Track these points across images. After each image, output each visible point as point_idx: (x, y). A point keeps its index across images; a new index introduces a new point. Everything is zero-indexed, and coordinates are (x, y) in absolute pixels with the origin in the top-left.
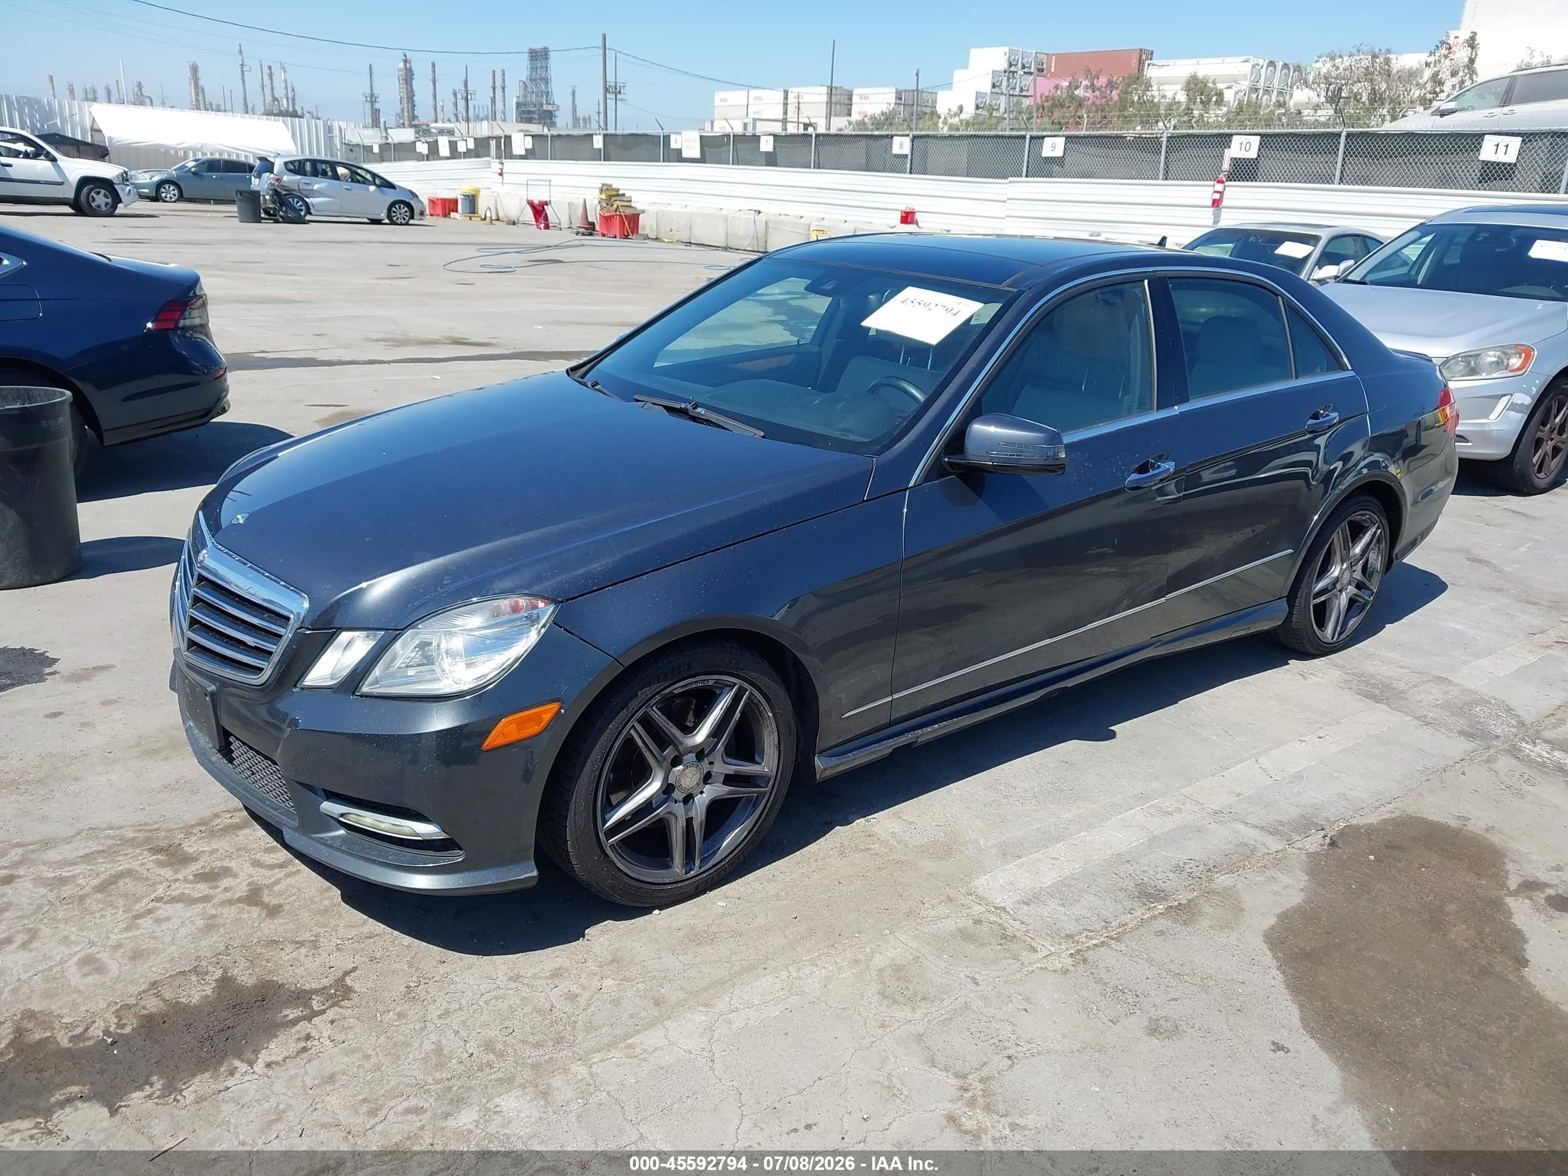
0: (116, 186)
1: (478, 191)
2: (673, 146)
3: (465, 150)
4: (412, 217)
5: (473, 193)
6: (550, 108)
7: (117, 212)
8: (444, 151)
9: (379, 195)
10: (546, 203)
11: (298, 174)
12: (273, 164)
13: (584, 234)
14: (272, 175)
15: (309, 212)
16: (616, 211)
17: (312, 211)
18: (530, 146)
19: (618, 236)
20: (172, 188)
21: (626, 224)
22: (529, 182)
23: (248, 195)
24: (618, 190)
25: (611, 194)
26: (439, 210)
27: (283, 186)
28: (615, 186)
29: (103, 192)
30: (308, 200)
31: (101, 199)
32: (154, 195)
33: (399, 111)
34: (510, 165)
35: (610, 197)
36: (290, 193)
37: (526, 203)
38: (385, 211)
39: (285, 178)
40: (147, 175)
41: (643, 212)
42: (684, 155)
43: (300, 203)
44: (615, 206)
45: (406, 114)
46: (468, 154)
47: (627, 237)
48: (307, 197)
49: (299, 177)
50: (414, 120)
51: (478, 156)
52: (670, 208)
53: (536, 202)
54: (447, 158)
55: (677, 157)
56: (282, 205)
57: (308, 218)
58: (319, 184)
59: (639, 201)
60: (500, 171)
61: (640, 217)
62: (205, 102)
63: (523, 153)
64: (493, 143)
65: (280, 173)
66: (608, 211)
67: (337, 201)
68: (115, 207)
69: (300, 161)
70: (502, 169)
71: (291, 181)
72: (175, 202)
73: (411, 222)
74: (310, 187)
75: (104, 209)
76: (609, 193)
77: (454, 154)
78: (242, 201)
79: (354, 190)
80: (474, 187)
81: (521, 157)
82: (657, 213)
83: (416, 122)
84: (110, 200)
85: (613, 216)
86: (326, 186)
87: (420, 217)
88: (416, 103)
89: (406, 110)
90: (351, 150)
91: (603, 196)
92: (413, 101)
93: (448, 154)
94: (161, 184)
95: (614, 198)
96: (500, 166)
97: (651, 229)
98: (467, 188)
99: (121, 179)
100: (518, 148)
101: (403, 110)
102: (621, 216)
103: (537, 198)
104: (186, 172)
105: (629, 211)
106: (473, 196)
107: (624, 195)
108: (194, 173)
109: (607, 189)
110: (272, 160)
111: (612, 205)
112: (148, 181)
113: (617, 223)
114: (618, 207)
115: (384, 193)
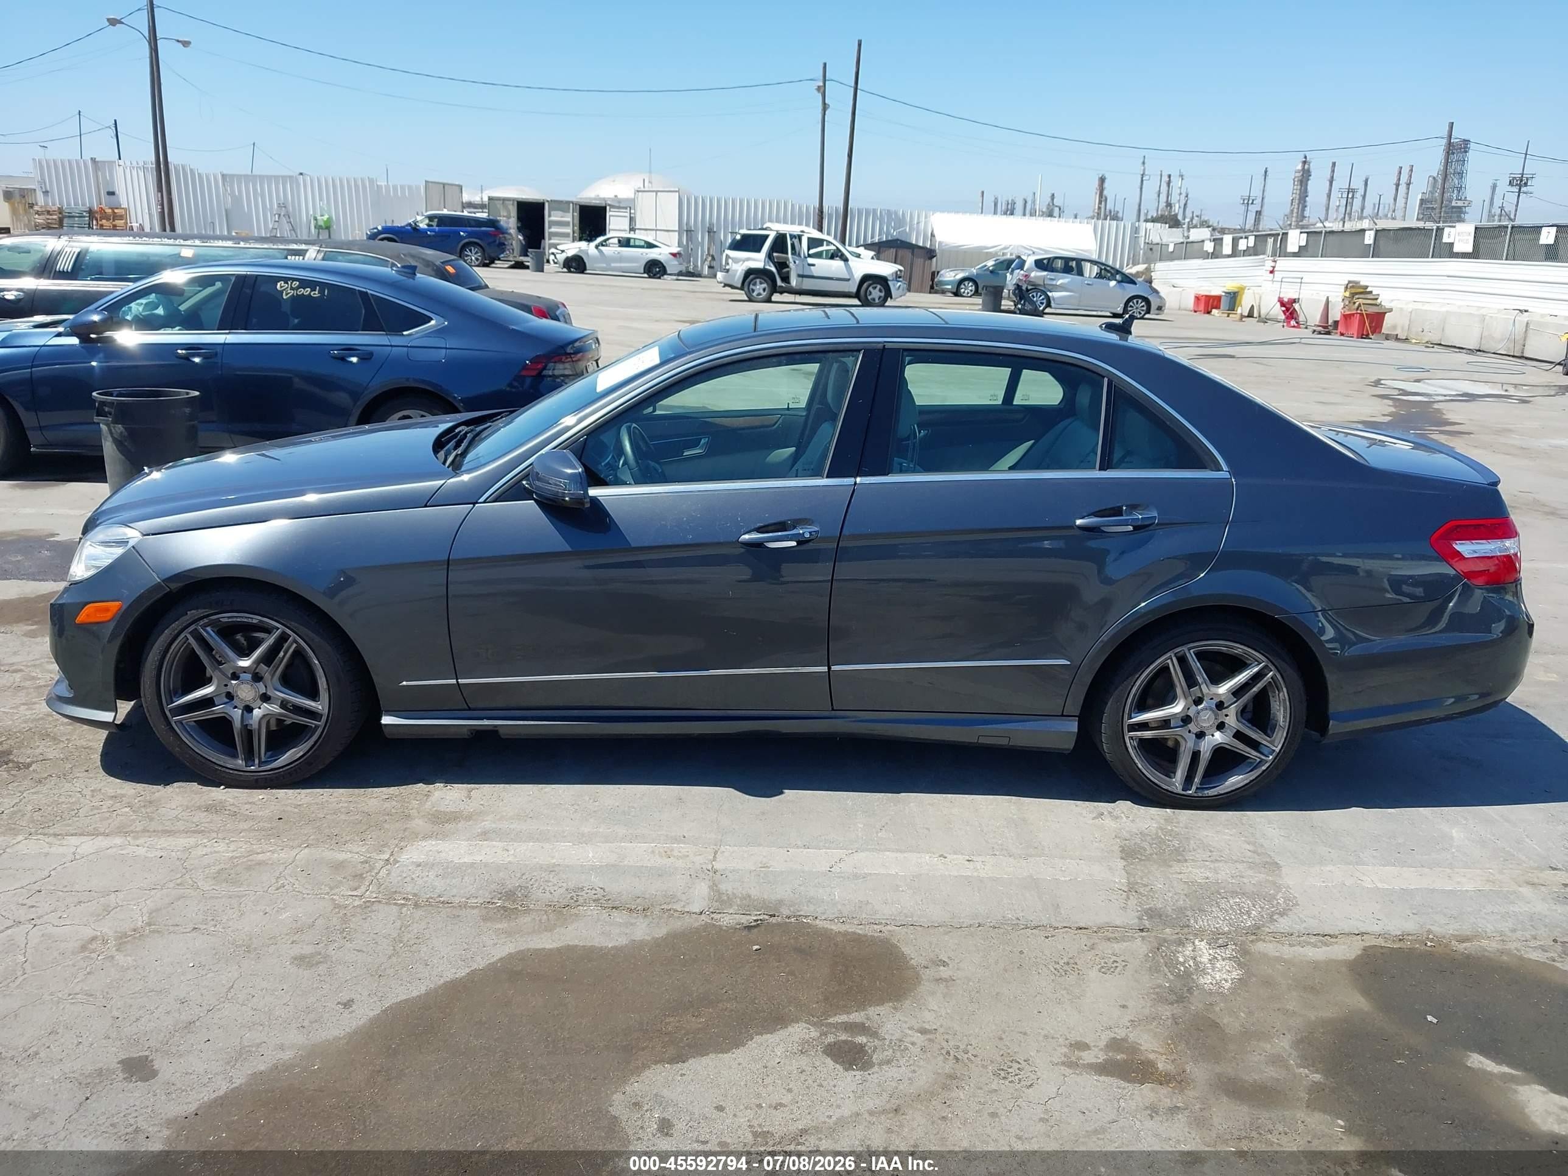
0: (890, 283)
1: (1242, 289)
2: (1445, 239)
3: (1245, 248)
4: (1148, 312)
5: (1236, 290)
6: (1460, 204)
7: (887, 304)
8: (1227, 249)
9: (1119, 291)
10: (1294, 301)
11: (1045, 270)
12: (1024, 262)
13: (1320, 333)
14: (1022, 272)
15: (1049, 305)
16: (1357, 309)
17: (1053, 304)
18: (1303, 243)
19: (1355, 336)
20: (970, 284)
21: (1367, 324)
22: (1283, 280)
23: (991, 289)
24: (1367, 287)
25: (1356, 291)
26: (1202, 307)
27: (1030, 281)
28: (1362, 283)
29: (879, 287)
30: (1050, 294)
31: (876, 293)
32: (955, 290)
33: (1287, 211)
34: (1283, 263)
35: (1353, 295)
36: (1035, 287)
37: (1276, 299)
38: (1122, 305)
39: (1033, 274)
40: (953, 274)
41: (1391, 310)
42: (1456, 249)
43: (1043, 297)
44: (1357, 304)
45: (1295, 215)
46: (1247, 252)
47: (1367, 337)
48: (1051, 292)
49: (1045, 273)
50: (1302, 221)
51: (1256, 255)
52: (1427, 307)
53: (1286, 300)
54: (1229, 256)
55: (1448, 252)
56: (1021, 299)
57: (1047, 310)
58: (1064, 280)
59: (1386, 299)
60: (1271, 269)
61: (1386, 315)
62: (1105, 209)
63: (1296, 250)
64: (1271, 241)
65: (1030, 270)
66: (1349, 310)
67: (1077, 295)
68: (885, 300)
69: (1049, 259)
70: (1274, 267)
71: (1036, 277)
72: (970, 297)
73: (1147, 316)
74: (1054, 283)
75: (877, 301)
76: (1354, 291)
77: (1235, 253)
78: (986, 294)
79: (1094, 286)
80: (1239, 285)
81: (1295, 255)
82: (1411, 312)
83: (1305, 222)
84: (883, 294)
85: (1353, 314)
86: (1069, 282)
87: (1157, 312)
88: (1308, 204)
89: (1295, 210)
90: (1151, 249)
91: (1347, 294)
92: (1305, 201)
93: (1230, 252)
94: (962, 281)
95: (1357, 296)
96: (1273, 264)
97: (1403, 328)
98: (1231, 286)
99: (894, 276)
100: (1292, 246)
101: (1292, 211)
102: (1362, 315)
103: (1288, 294)
104: (985, 270)
105: (1372, 310)
106: (1235, 293)
107: (1371, 292)
108: (992, 272)
109: (1352, 287)
110: (1024, 257)
111: (1354, 303)
112: (952, 279)
113: (1356, 322)
114: (1360, 305)
115: (1124, 288)
